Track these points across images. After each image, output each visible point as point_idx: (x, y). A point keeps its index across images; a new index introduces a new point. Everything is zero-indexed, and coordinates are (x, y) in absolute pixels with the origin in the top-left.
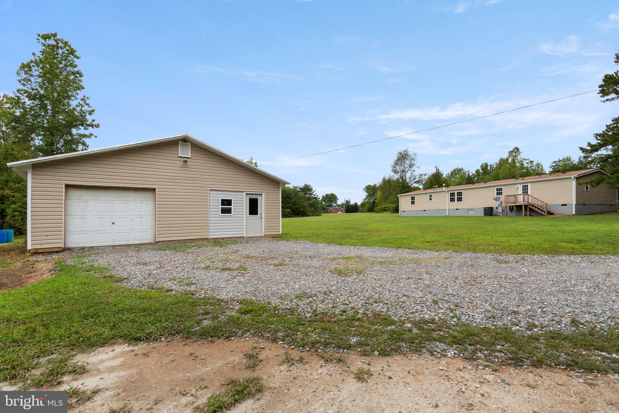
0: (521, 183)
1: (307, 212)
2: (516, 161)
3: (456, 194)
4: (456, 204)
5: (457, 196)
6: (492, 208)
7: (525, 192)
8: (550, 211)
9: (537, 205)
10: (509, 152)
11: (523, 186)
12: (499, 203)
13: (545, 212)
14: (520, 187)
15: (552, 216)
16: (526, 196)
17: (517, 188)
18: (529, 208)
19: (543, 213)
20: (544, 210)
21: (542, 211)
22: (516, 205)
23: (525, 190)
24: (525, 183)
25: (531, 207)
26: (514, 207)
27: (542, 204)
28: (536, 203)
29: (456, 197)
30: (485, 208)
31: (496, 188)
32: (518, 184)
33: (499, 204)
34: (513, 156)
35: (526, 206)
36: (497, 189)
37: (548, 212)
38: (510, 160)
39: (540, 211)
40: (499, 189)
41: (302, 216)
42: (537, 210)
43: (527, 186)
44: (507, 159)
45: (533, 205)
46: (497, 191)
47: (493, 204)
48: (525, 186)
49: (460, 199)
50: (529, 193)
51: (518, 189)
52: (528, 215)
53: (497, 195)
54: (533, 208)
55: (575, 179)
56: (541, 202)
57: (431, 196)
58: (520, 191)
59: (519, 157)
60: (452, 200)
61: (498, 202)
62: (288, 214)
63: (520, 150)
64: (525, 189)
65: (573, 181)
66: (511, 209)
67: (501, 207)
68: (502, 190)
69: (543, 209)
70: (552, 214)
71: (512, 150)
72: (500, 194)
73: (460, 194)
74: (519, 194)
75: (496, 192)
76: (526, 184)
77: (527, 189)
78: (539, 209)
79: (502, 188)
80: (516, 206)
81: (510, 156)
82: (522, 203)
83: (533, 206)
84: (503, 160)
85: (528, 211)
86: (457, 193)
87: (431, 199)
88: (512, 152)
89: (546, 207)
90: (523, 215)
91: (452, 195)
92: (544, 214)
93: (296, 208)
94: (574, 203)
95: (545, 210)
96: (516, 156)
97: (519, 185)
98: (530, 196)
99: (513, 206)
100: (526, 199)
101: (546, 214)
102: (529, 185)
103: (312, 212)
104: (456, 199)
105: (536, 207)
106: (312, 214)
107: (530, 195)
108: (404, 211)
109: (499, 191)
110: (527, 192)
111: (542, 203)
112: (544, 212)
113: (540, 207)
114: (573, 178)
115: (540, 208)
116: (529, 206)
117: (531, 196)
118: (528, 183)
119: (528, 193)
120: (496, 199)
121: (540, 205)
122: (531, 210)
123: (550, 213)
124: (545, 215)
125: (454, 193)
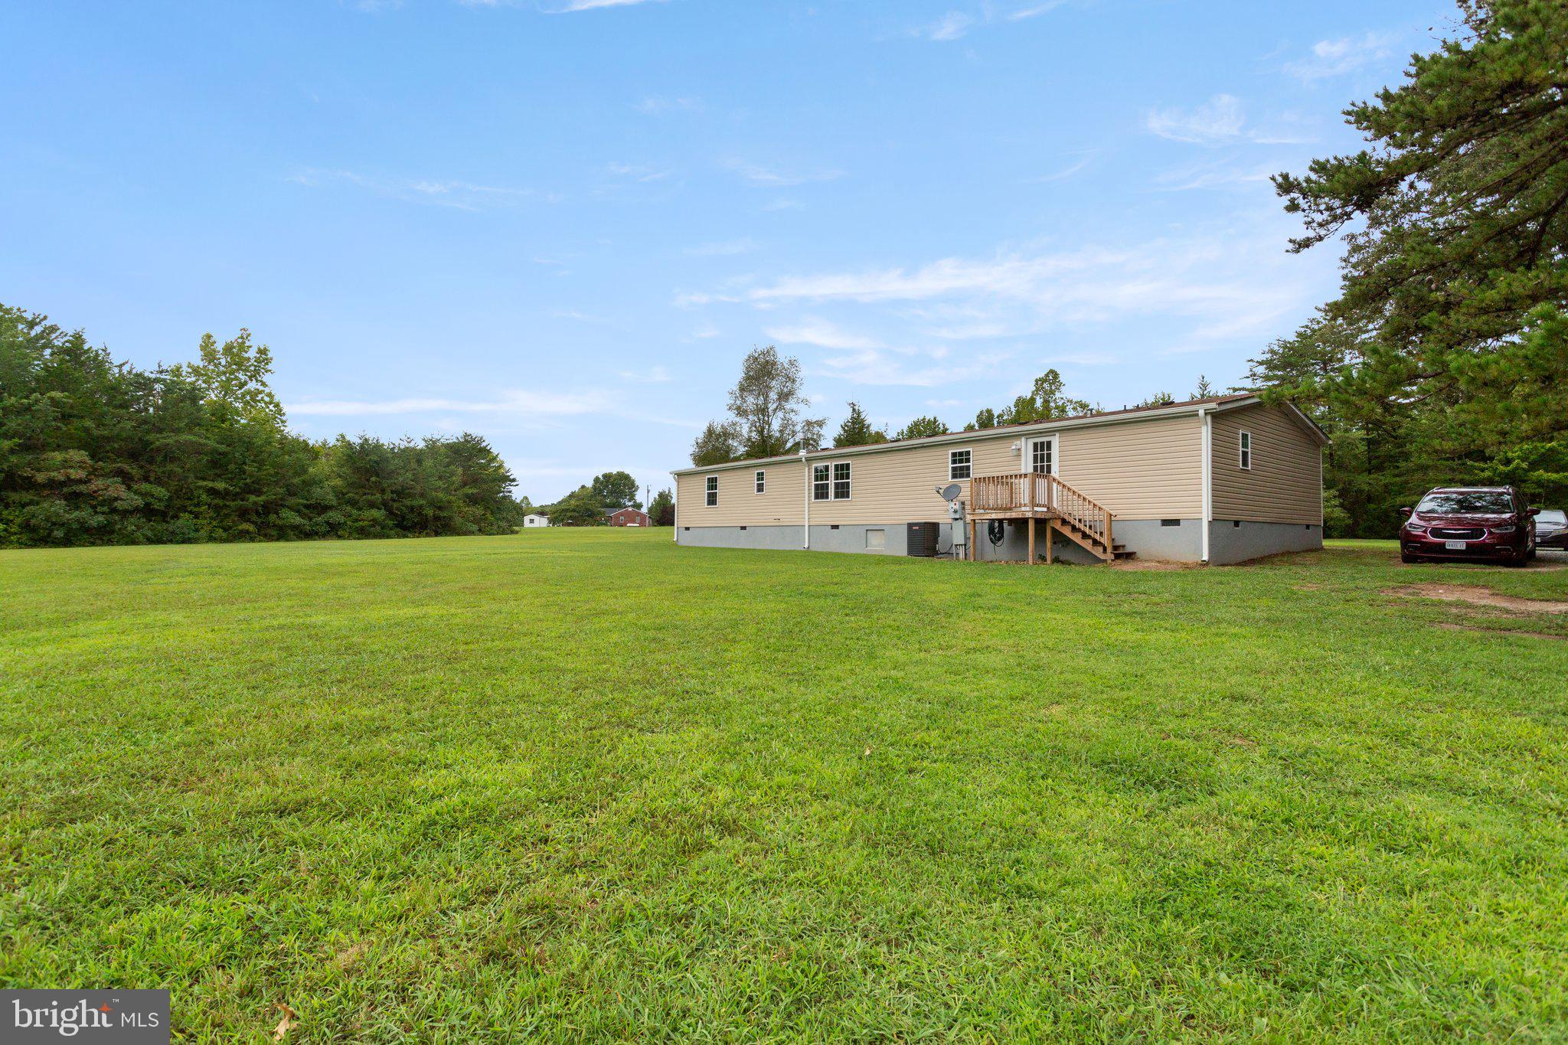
0: (1028, 435)
1: (458, 521)
2: (1052, 404)
3: (832, 473)
4: (833, 509)
5: (836, 478)
6: (934, 528)
7: (1042, 467)
8: (1124, 546)
9: (1080, 521)
10: (1037, 381)
11: (1035, 445)
12: (957, 507)
13: (1105, 549)
14: (1027, 447)
15: (1128, 567)
16: (1042, 483)
17: (1015, 453)
18: (1053, 529)
19: (1098, 552)
20: (1102, 540)
21: (1096, 543)
22: (1014, 515)
23: (1042, 461)
24: (1041, 433)
25: (1058, 526)
26: (1005, 525)
27: (1096, 518)
28: (1078, 511)
29: (832, 483)
30: (910, 526)
31: (950, 452)
32: (1018, 436)
33: (955, 512)
34: (1045, 392)
35: (1041, 523)
36: (954, 455)
37: (1115, 548)
38: (1039, 403)
39: (1087, 545)
40: (961, 454)
41: (437, 534)
42: (1076, 538)
43: (1049, 443)
44: (1033, 400)
45: (1066, 517)
46: (954, 462)
47: (939, 512)
48: (1042, 443)
49: (843, 492)
50: (1055, 472)
51: (1019, 455)
52: (1049, 558)
53: (954, 476)
54: (1067, 531)
55: (1209, 418)
56: (1091, 506)
57: (760, 476)
58: (1027, 465)
59: (1058, 395)
60: (821, 493)
61: (952, 505)
62: (373, 526)
63: (1062, 378)
64: (1042, 454)
65: (1204, 429)
66: (996, 531)
67: (961, 523)
68: (968, 460)
69: (1097, 537)
70: (1130, 556)
71: (1042, 375)
72: (962, 476)
73: (843, 471)
74: (1023, 471)
75: (951, 466)
76: (1045, 439)
77: (1049, 460)
78: (1085, 536)
79: (968, 453)
80: (1011, 521)
81: (1037, 390)
82: (1026, 512)
83: (1064, 522)
84: (1024, 401)
85: (1049, 544)
86: (836, 467)
87: (760, 488)
88: (1043, 380)
89: (1110, 529)
90: (1030, 558)
91: (821, 473)
92: (1102, 557)
93: (412, 509)
94: (1206, 514)
95: (1105, 540)
96: (1052, 392)
97: (1023, 439)
98: (1055, 485)
99: (1001, 521)
100: (1042, 498)
101: (1109, 556)
102: (1056, 441)
103: (476, 521)
104: (831, 491)
105: (1074, 529)
106: (475, 527)
107: (1054, 480)
108: (687, 529)
109: (961, 461)
110: (1049, 467)
111: (1096, 512)
112: (1101, 549)
113: (1090, 527)
114: (1201, 412)
115: (1087, 530)
116: (1052, 524)
117: (1059, 483)
118: (1051, 432)
119: (1053, 474)
120: (949, 494)
121: (1087, 518)
122: (1059, 539)
123: (1122, 555)
124: (1105, 561)
125: (827, 468)
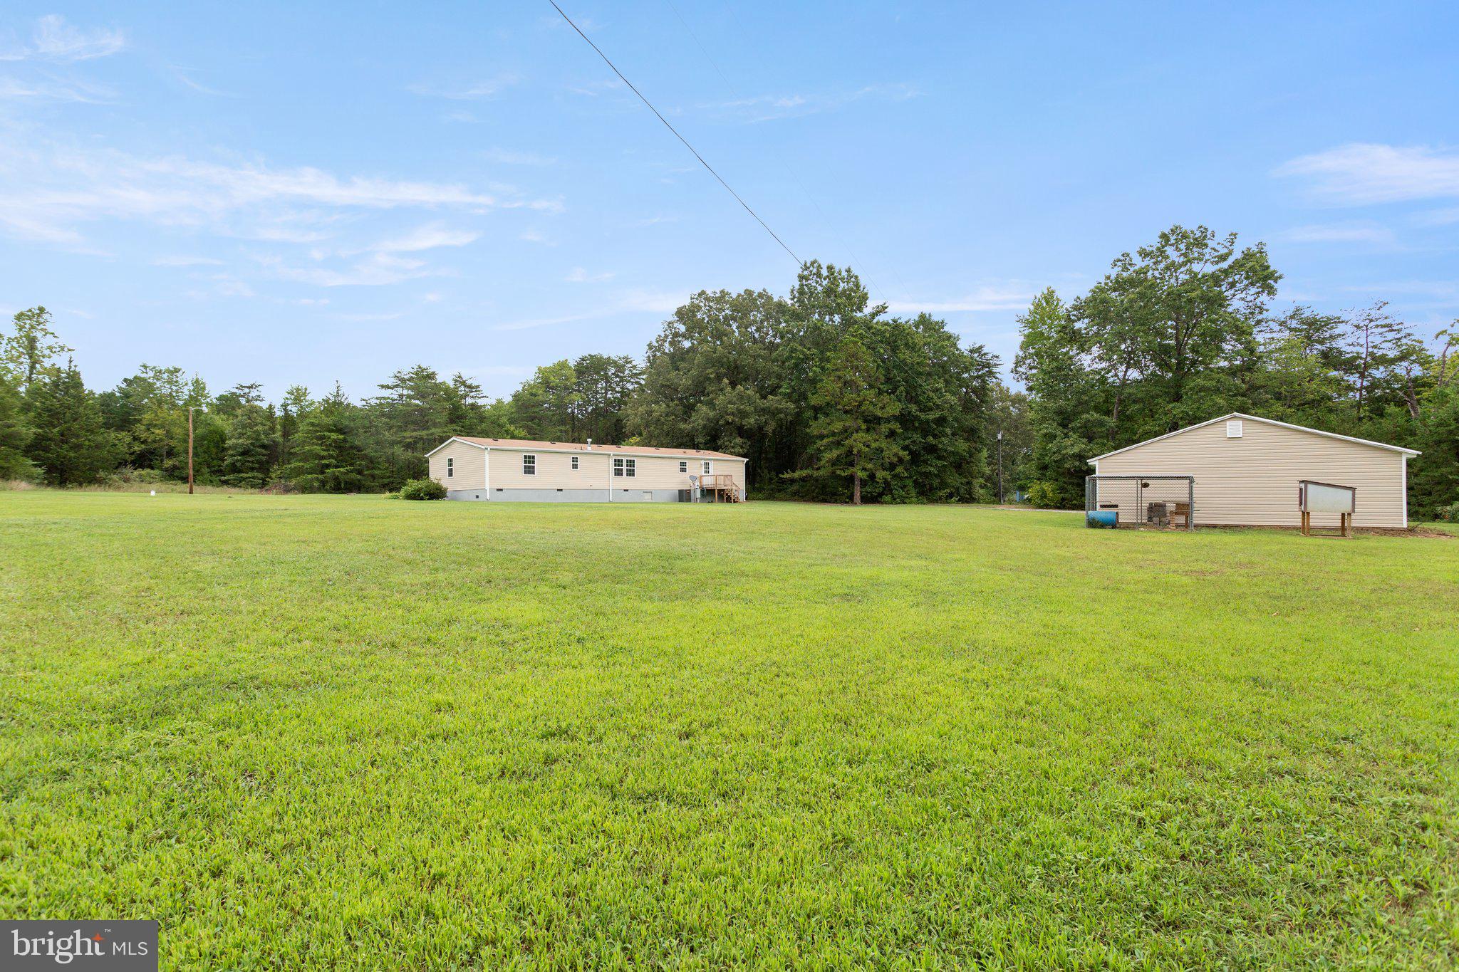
3: (625, 463)
4: (625, 481)
5: (627, 466)
12: (698, 484)
29: (625, 468)
30: (680, 491)
31: (679, 461)
36: (681, 463)
49: (631, 473)
53: (681, 471)
57: (575, 459)
60: (618, 473)
61: (696, 483)
67: (699, 490)
72: (684, 471)
73: (631, 463)
75: (679, 467)
86: (627, 461)
87: (575, 467)
91: (618, 463)
104: (625, 472)
108: (500, 490)
109: (683, 466)
125: (621, 460)
